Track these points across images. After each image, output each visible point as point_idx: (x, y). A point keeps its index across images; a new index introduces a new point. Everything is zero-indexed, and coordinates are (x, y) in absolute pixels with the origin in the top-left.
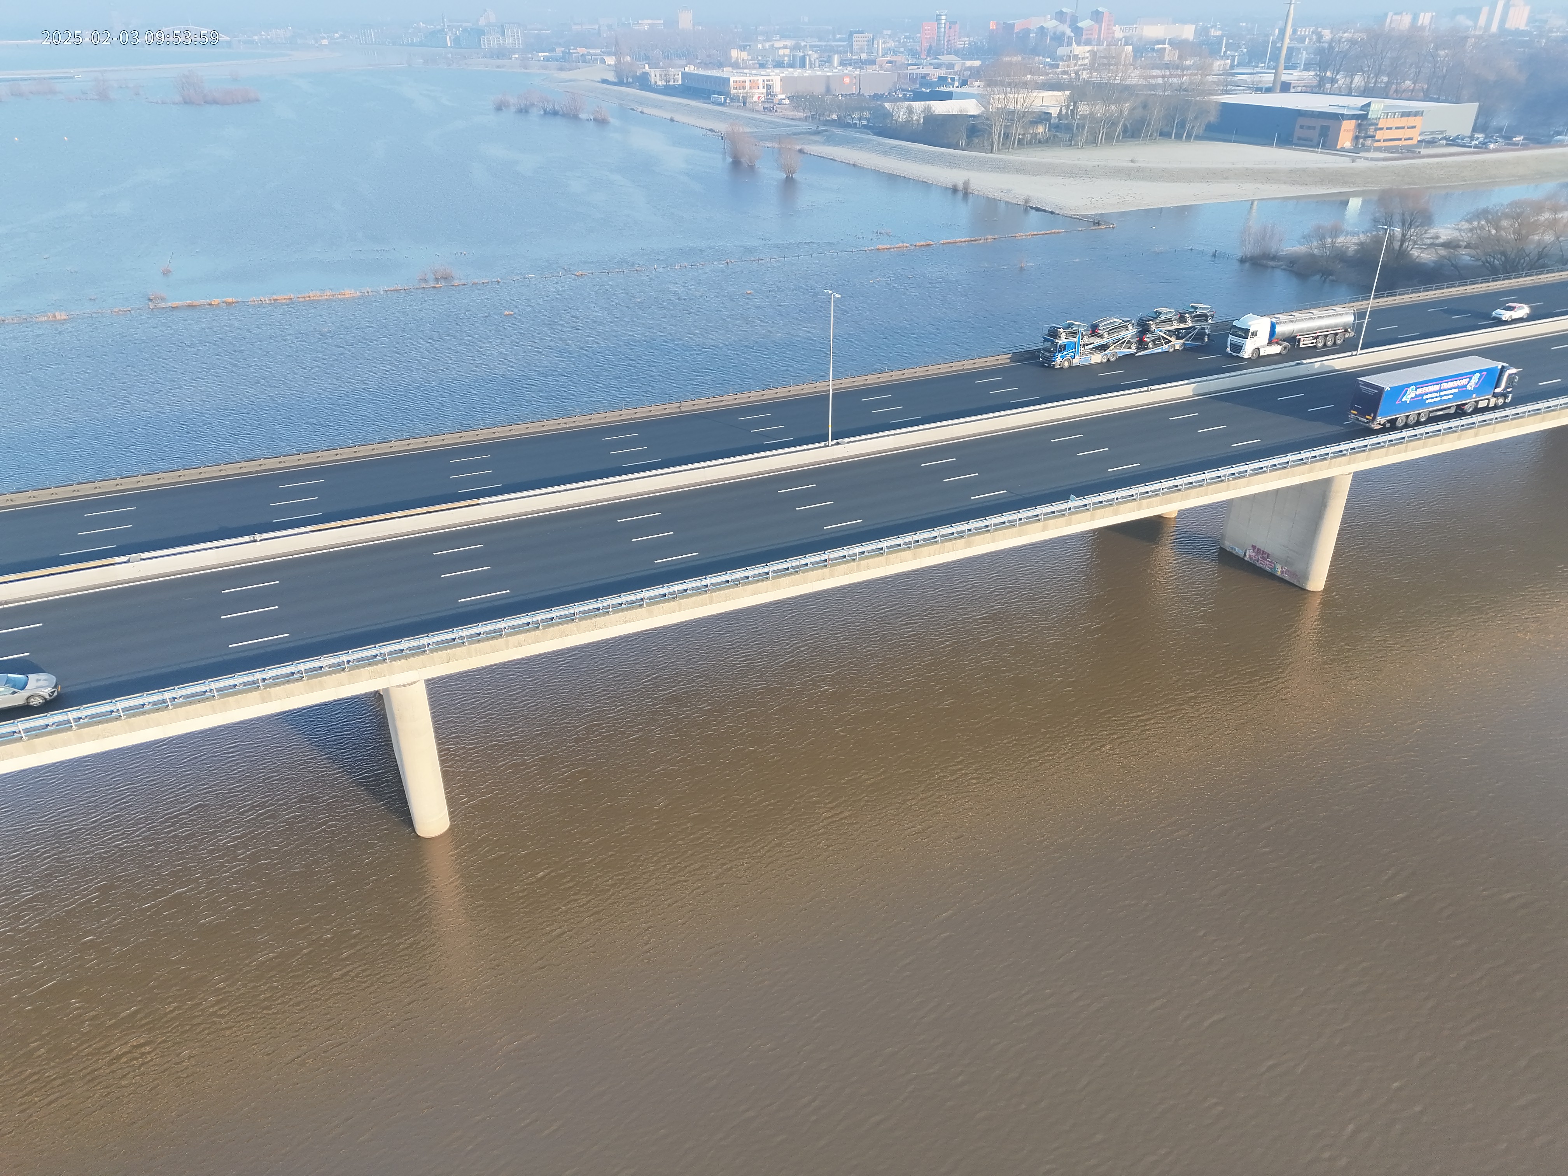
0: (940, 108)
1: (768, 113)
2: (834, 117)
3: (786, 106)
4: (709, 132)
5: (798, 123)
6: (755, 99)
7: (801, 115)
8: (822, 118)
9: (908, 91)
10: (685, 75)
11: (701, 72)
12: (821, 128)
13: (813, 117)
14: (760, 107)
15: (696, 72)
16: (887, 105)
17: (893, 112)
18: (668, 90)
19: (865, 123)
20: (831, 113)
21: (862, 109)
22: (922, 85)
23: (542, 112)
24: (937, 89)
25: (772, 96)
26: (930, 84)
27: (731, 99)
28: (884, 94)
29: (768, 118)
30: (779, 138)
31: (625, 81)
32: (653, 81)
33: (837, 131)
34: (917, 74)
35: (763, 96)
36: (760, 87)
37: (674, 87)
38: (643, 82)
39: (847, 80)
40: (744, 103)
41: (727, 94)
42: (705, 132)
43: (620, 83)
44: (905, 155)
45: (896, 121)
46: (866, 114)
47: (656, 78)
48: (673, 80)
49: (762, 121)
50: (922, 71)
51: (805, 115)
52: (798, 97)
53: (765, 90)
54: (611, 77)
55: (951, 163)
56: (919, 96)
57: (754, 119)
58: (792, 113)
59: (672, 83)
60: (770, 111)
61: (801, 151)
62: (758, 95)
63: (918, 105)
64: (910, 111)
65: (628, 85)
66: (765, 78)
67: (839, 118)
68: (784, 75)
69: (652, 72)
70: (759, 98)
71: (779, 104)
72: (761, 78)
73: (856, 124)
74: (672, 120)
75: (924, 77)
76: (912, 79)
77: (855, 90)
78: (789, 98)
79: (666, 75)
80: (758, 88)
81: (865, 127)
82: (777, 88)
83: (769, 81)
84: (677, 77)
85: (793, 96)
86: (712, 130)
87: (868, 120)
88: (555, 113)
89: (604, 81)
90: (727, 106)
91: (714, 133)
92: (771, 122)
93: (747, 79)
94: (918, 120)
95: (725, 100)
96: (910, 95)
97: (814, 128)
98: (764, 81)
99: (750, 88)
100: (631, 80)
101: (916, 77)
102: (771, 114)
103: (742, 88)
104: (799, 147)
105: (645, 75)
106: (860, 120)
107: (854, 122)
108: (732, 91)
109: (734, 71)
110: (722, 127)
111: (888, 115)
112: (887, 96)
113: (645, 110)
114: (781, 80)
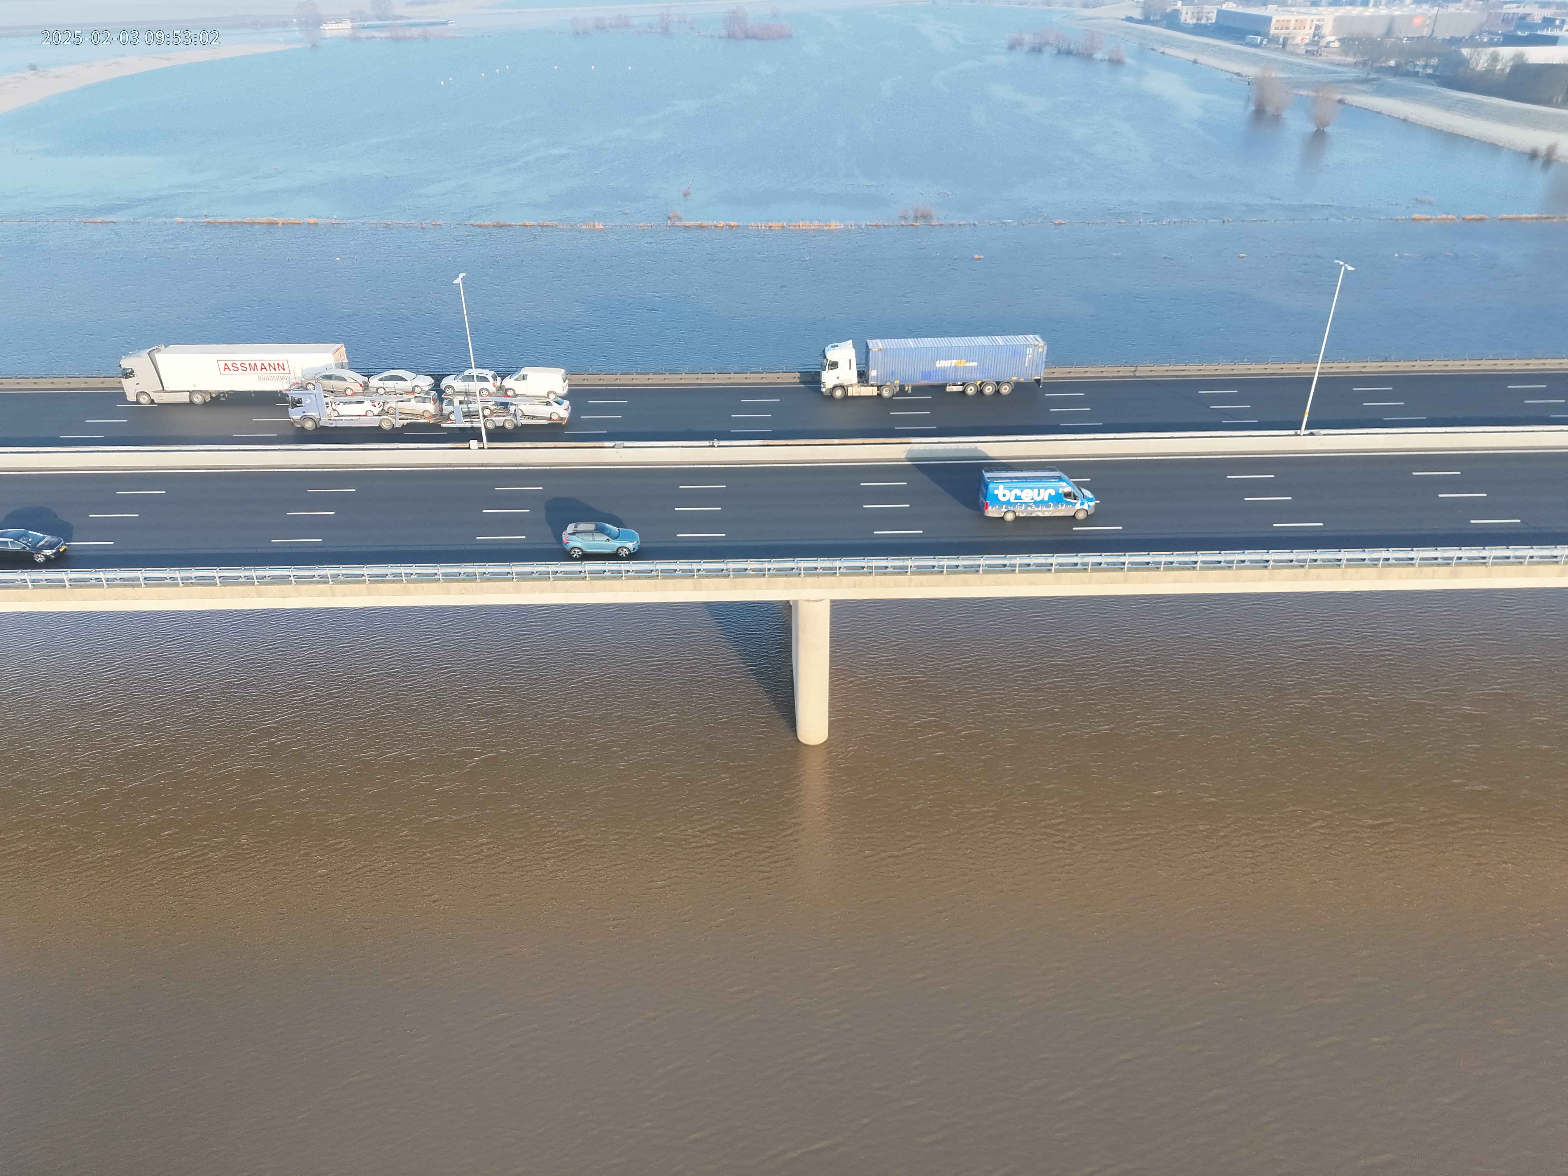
0: (1536, 55)
1: (1311, 57)
2: (1392, 63)
3: (1334, 50)
4: (1235, 77)
5: (1345, 69)
6: (1298, 40)
7: (1351, 60)
8: (1375, 65)
9: (1497, 34)
10: (1220, 13)
11: (1241, 9)
12: (1373, 76)
13: (1365, 63)
14: (1302, 50)
15: (1234, 10)
16: (1465, 52)
17: (1470, 59)
18: (1199, 29)
19: (1430, 71)
20: (1388, 58)
21: (1430, 55)
22: (1518, 27)
23: (1055, 51)
24: (1539, 32)
25: (1319, 38)
26: (1532, 26)
27: (1269, 41)
28: (1464, 37)
29: (1309, 62)
30: (1317, 86)
31: (1152, 18)
32: (1183, 19)
33: (1392, 80)
34: (1514, 14)
35: (1308, 37)
36: (1308, 27)
37: (1205, 26)
38: (1172, 21)
39: (1418, 21)
40: (1284, 45)
41: (1265, 35)
42: (1229, 76)
43: (1146, 21)
44: (1475, 111)
45: (1473, 69)
46: (1434, 61)
47: (1187, 16)
48: (1205, 19)
49: (1301, 65)
50: (1522, 11)
51: (1355, 60)
52: (1351, 39)
53: (1312, 31)
54: (1137, 14)
55: (1536, 123)
56: (1510, 40)
57: (1291, 63)
58: (1340, 58)
59: (1204, 21)
60: (1313, 54)
61: (1341, 101)
62: (1302, 37)
63: (1507, 53)
64: (1495, 58)
65: (1154, 23)
66: (1315, 18)
67: (1398, 65)
68: (1338, 14)
69: (1184, 10)
70: (1303, 39)
71: (1326, 47)
72: (1309, 18)
73: (1418, 72)
74: (1195, 62)
75: (1523, 17)
76: (1506, 20)
77: (1426, 32)
78: (1339, 40)
79: (1198, 13)
80: (1304, 29)
81: (1429, 76)
82: (1327, 29)
83: (1319, 20)
84: (1211, 15)
85: (1345, 39)
86: (1238, 74)
87: (1435, 68)
88: (1069, 53)
89: (1129, 19)
90: (1263, 48)
91: (1240, 78)
92: (1312, 68)
93: (1293, 18)
94: (1502, 70)
95: (1262, 41)
96: (1499, 39)
97: (1363, 76)
98: (1312, 21)
99: (1295, 28)
100: (1159, 18)
101: (1512, 19)
102: (1312, 58)
103: (1284, 28)
104: (1339, 97)
105: (1176, 13)
106: (1425, 67)
107: (1417, 69)
108: (1272, 31)
109: (1280, 9)
110: (1251, 71)
111: (1464, 62)
112: (1467, 40)
113: (1168, 51)
114: (1335, 20)
